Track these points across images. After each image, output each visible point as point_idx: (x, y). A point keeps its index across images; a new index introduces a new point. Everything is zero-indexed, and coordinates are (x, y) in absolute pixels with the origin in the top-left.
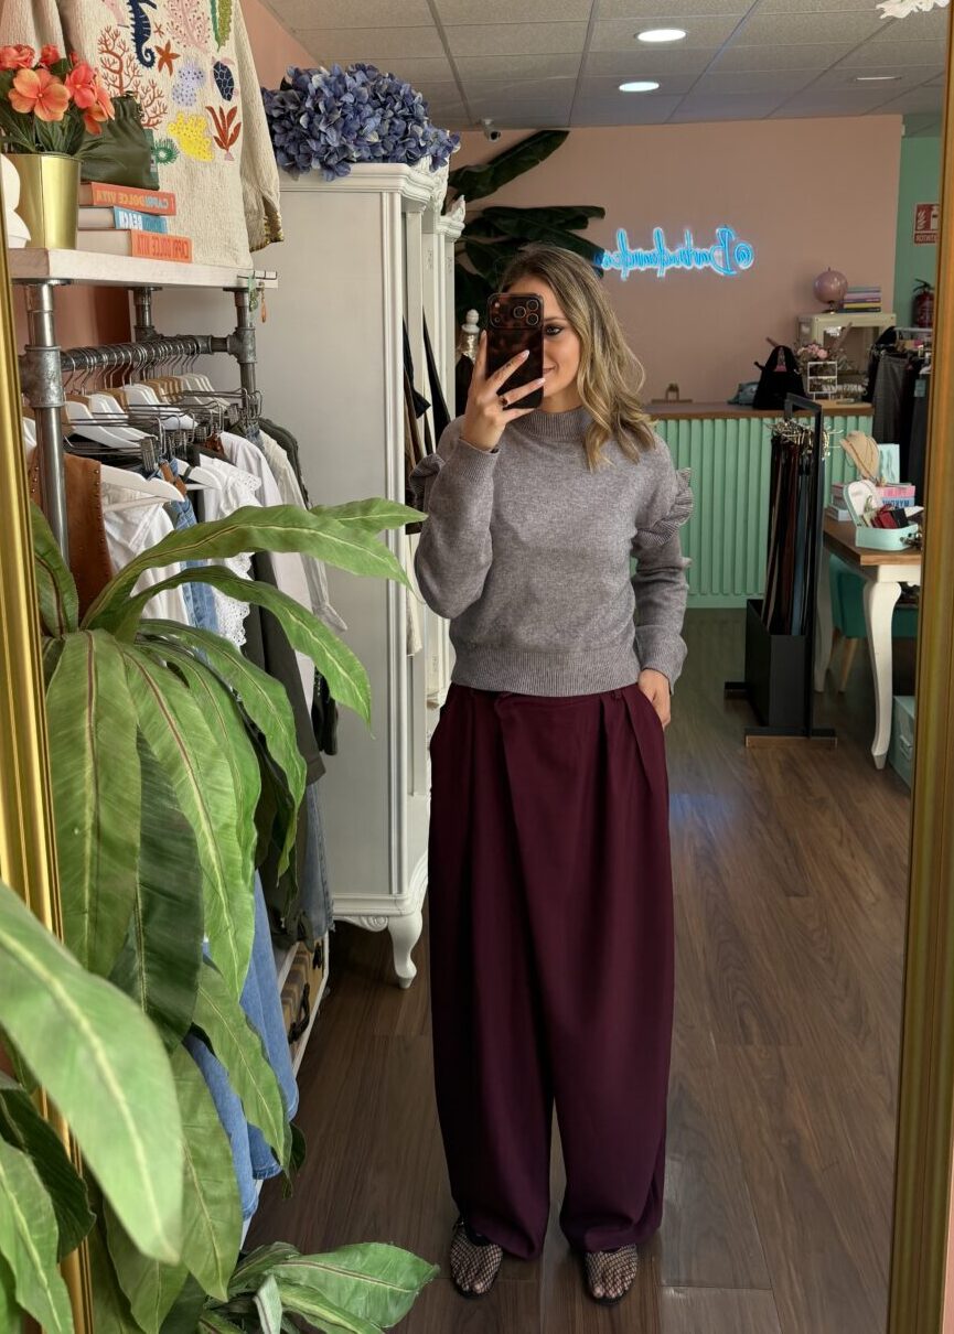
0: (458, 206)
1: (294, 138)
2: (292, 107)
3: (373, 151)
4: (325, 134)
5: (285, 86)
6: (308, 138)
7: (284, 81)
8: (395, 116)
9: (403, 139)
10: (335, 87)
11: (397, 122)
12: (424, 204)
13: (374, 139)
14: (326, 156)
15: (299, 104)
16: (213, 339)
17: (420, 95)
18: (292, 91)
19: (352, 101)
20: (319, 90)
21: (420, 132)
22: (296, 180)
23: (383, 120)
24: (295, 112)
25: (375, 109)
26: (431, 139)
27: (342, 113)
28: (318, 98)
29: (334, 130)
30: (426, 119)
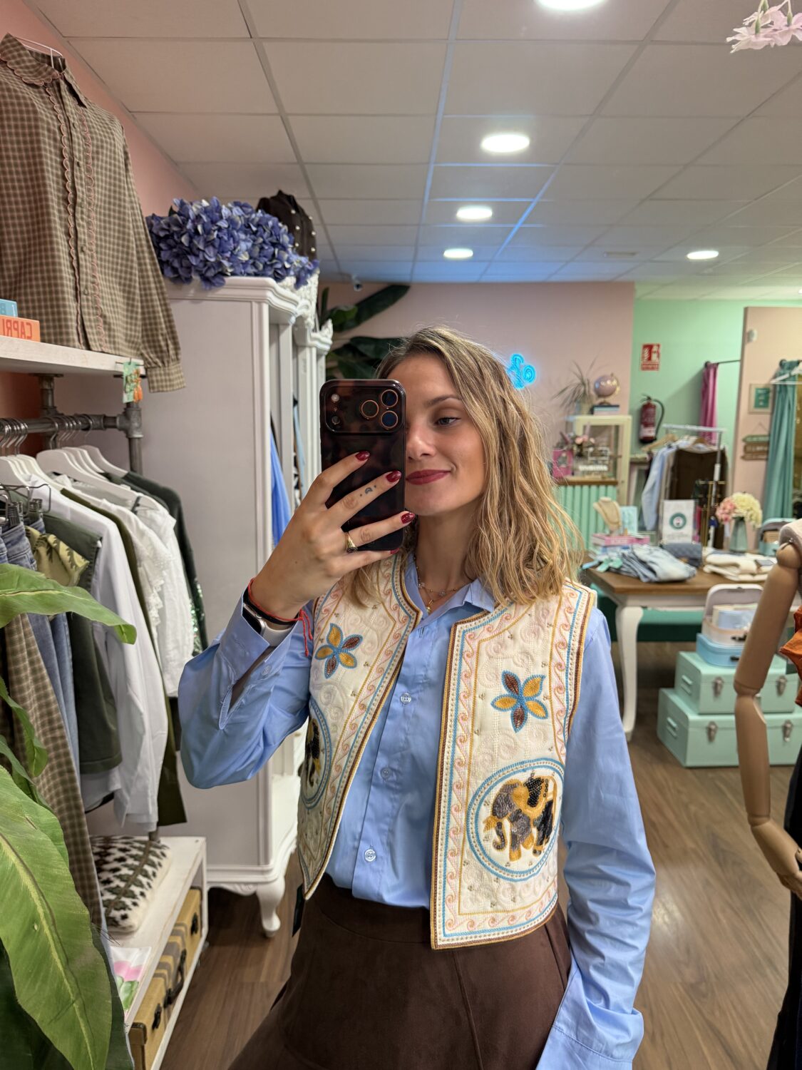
0: (327, 327)
1: (178, 254)
2: (175, 229)
3: (244, 268)
4: (204, 251)
5: (172, 212)
6: (189, 254)
7: (171, 209)
8: (264, 242)
9: (270, 261)
10: (212, 214)
11: (266, 247)
12: (289, 314)
13: (244, 258)
14: (204, 269)
15: (182, 226)
16: (105, 417)
17: (285, 228)
18: (176, 216)
19: (226, 226)
20: (198, 217)
21: (286, 256)
22: (180, 289)
23: (253, 245)
24: (177, 233)
25: (247, 235)
26: (295, 263)
27: (218, 235)
28: (198, 222)
29: (211, 248)
30: (291, 246)
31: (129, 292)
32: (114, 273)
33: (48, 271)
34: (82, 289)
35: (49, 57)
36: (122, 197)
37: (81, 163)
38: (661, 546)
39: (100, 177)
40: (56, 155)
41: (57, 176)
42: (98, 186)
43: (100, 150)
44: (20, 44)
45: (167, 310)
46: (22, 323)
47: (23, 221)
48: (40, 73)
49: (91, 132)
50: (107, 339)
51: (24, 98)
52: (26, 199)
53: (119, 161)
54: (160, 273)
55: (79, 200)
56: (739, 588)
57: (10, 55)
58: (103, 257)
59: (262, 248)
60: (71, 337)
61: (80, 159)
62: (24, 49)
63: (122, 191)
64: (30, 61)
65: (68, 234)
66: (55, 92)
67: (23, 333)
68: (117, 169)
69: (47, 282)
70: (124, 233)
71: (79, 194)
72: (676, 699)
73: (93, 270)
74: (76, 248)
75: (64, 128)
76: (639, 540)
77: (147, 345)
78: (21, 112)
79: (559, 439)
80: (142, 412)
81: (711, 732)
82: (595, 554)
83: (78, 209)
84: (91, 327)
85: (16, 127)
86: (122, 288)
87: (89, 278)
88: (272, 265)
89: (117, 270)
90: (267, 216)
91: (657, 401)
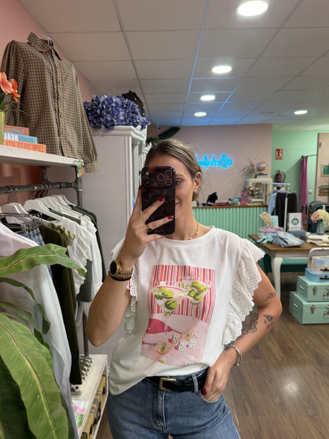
0: (149, 145)
1: (96, 117)
2: (95, 107)
3: (122, 122)
4: (106, 116)
5: (93, 101)
6: (100, 117)
7: (93, 99)
8: (129, 112)
9: (132, 119)
10: (109, 101)
12: (138, 140)
13: (122, 118)
14: (106, 123)
15: (97, 106)
16: (68, 183)
17: (137, 106)
18: (95, 102)
19: (115, 105)
20: (104, 102)
21: (137, 117)
22: (97, 131)
23: (125, 113)
24: (95, 109)
26: (141, 120)
27: (111, 109)
28: (104, 104)
29: (109, 115)
30: (139, 113)
31: (79, 133)
32: (73, 125)
33: (48, 125)
34: (61, 132)
35: (47, 41)
36: (76, 95)
37: (60, 82)
38: (289, 232)
39: (67, 87)
40: (51, 79)
41: (51, 87)
42: (67, 91)
43: (67, 77)
44: (36, 36)
45: (92, 140)
46: (40, 146)
47: (38, 106)
48: (44, 47)
49: (64, 70)
50: (71, 151)
51: (38, 57)
52: (39, 97)
53: (74, 81)
54: (89, 125)
55: (59, 97)
56: (323, 249)
57: (32, 41)
58: (69, 119)
59: (128, 114)
60: (57, 151)
61: (60, 80)
62: (38, 38)
63: (76, 93)
64: (40, 43)
65: (55, 110)
66: (50, 54)
67: (40, 150)
68: (74, 84)
69: (47, 129)
70: (76, 109)
71: (60, 94)
72: (296, 295)
73: (65, 124)
74: (58, 116)
75: (54, 68)
76: (279, 229)
77: (85, 154)
78: (37, 63)
79: (243, 188)
80: (83, 181)
81: (312, 309)
82: (261, 235)
83: (59, 100)
84: (64, 147)
85: (36, 69)
86: (76, 131)
87: (64, 127)
88: (132, 121)
89: (74, 124)
90: (130, 101)
91: (282, 172)
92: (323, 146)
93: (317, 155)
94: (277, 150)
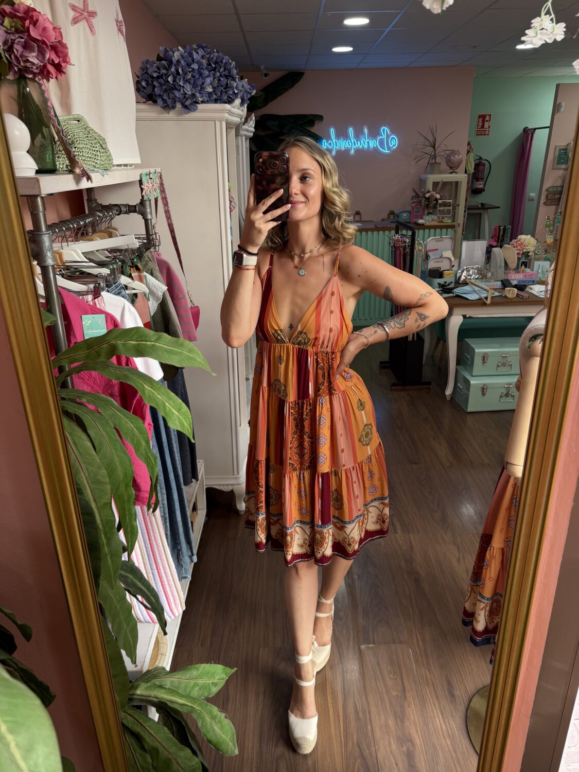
0: (251, 119)
1: (165, 91)
2: (164, 71)
3: (209, 97)
4: (183, 87)
5: (159, 59)
6: (174, 89)
7: (158, 55)
8: (221, 75)
9: (225, 89)
10: (188, 59)
13: (210, 90)
14: (184, 101)
15: (167, 69)
16: (129, 206)
17: (234, 63)
18: (164, 62)
19: (197, 68)
20: (178, 61)
21: (235, 85)
22: (169, 114)
23: (214, 78)
24: (166, 75)
25: (210, 71)
26: (240, 88)
27: (192, 75)
28: (178, 65)
29: (188, 85)
30: (238, 76)
59: (219, 80)
81: (484, 391)
88: (226, 92)
90: (221, 54)
91: (485, 160)
92: (562, 110)
93: (551, 127)
94: (480, 117)
